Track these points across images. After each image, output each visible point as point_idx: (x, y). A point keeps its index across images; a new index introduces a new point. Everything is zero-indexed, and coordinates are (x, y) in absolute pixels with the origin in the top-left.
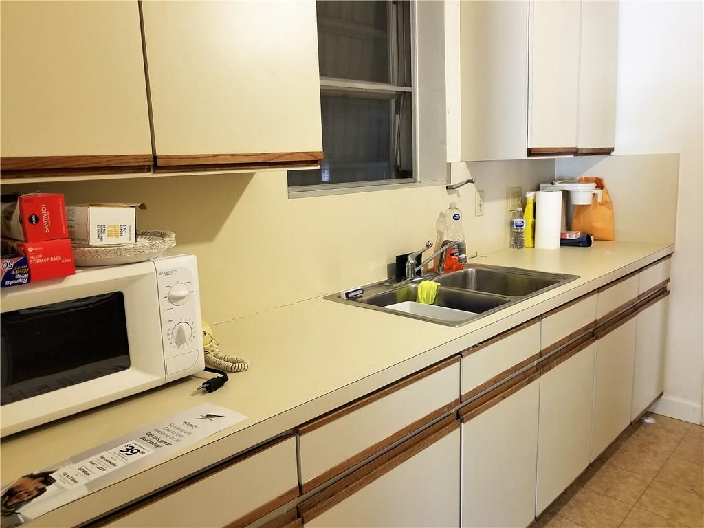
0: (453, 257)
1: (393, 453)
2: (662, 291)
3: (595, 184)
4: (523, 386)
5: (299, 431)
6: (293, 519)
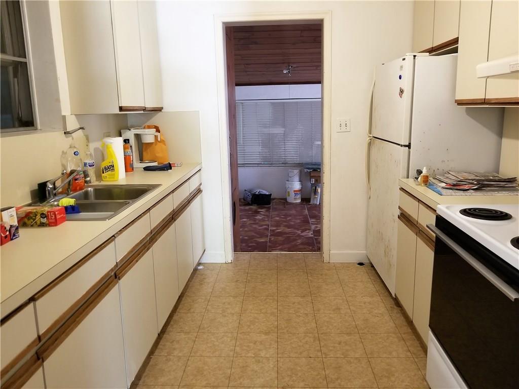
0: (77, 181)
1: (86, 305)
2: (199, 191)
3: (155, 130)
4: (145, 253)
5: (35, 298)
6: (35, 362)
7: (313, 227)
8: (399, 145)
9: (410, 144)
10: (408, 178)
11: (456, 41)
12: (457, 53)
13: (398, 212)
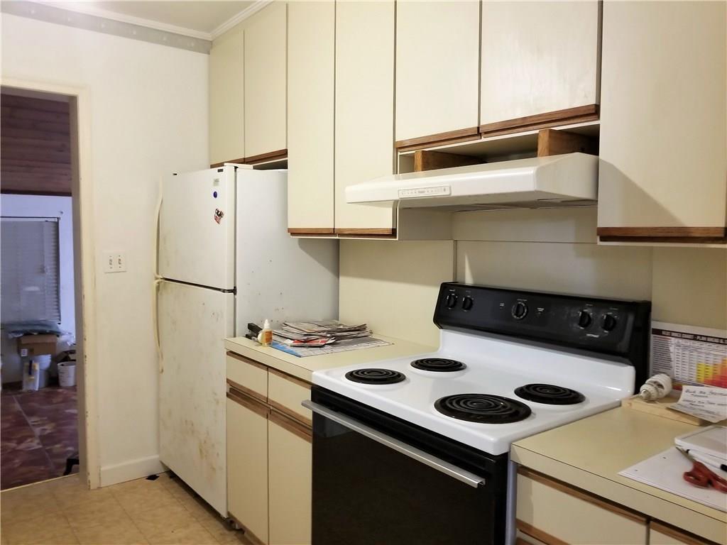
7: (37, 431)
8: (219, 290)
9: (235, 287)
10: (235, 336)
11: (284, 153)
12: (287, 168)
13: (224, 388)
